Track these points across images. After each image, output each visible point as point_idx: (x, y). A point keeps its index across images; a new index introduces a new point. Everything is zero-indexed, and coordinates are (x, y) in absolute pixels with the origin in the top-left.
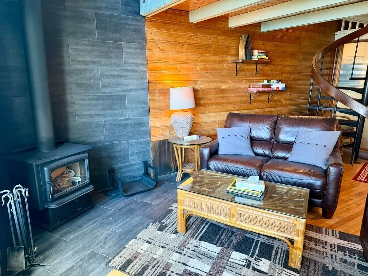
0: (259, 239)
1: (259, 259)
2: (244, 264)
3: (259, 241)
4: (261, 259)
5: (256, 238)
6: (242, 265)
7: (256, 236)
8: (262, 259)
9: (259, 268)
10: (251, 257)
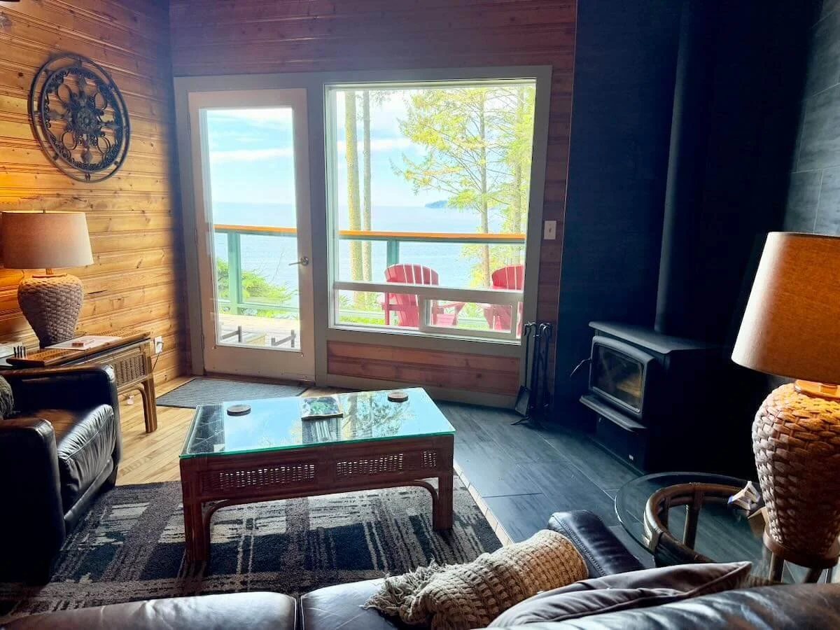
0: (242, 577)
1: (234, 538)
2: (258, 521)
3: (242, 573)
4: (230, 540)
5: (251, 576)
6: (260, 518)
7: (251, 582)
8: (228, 540)
9: (231, 526)
10: (249, 535)
